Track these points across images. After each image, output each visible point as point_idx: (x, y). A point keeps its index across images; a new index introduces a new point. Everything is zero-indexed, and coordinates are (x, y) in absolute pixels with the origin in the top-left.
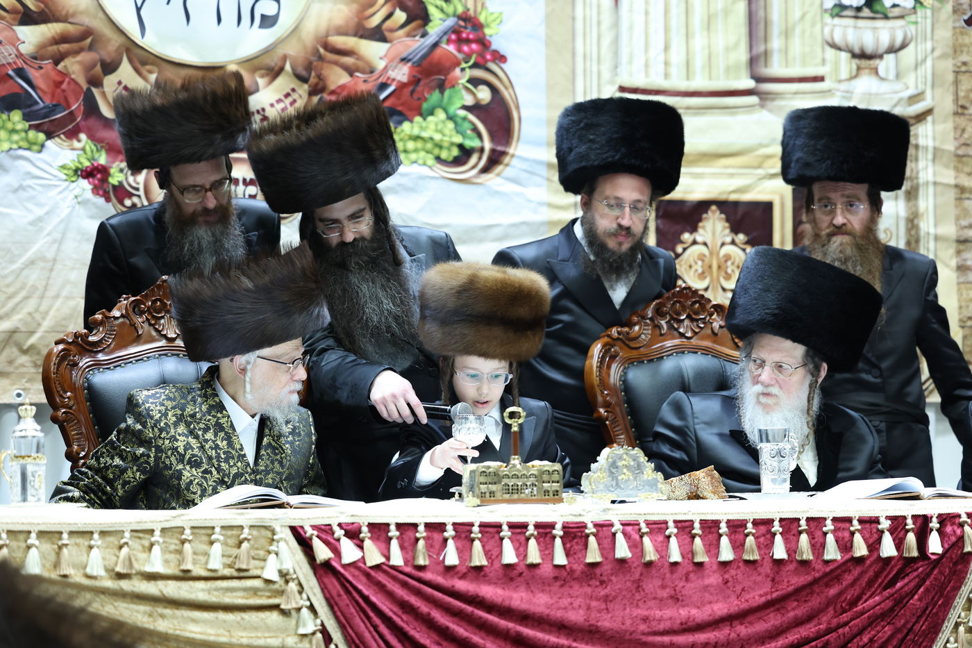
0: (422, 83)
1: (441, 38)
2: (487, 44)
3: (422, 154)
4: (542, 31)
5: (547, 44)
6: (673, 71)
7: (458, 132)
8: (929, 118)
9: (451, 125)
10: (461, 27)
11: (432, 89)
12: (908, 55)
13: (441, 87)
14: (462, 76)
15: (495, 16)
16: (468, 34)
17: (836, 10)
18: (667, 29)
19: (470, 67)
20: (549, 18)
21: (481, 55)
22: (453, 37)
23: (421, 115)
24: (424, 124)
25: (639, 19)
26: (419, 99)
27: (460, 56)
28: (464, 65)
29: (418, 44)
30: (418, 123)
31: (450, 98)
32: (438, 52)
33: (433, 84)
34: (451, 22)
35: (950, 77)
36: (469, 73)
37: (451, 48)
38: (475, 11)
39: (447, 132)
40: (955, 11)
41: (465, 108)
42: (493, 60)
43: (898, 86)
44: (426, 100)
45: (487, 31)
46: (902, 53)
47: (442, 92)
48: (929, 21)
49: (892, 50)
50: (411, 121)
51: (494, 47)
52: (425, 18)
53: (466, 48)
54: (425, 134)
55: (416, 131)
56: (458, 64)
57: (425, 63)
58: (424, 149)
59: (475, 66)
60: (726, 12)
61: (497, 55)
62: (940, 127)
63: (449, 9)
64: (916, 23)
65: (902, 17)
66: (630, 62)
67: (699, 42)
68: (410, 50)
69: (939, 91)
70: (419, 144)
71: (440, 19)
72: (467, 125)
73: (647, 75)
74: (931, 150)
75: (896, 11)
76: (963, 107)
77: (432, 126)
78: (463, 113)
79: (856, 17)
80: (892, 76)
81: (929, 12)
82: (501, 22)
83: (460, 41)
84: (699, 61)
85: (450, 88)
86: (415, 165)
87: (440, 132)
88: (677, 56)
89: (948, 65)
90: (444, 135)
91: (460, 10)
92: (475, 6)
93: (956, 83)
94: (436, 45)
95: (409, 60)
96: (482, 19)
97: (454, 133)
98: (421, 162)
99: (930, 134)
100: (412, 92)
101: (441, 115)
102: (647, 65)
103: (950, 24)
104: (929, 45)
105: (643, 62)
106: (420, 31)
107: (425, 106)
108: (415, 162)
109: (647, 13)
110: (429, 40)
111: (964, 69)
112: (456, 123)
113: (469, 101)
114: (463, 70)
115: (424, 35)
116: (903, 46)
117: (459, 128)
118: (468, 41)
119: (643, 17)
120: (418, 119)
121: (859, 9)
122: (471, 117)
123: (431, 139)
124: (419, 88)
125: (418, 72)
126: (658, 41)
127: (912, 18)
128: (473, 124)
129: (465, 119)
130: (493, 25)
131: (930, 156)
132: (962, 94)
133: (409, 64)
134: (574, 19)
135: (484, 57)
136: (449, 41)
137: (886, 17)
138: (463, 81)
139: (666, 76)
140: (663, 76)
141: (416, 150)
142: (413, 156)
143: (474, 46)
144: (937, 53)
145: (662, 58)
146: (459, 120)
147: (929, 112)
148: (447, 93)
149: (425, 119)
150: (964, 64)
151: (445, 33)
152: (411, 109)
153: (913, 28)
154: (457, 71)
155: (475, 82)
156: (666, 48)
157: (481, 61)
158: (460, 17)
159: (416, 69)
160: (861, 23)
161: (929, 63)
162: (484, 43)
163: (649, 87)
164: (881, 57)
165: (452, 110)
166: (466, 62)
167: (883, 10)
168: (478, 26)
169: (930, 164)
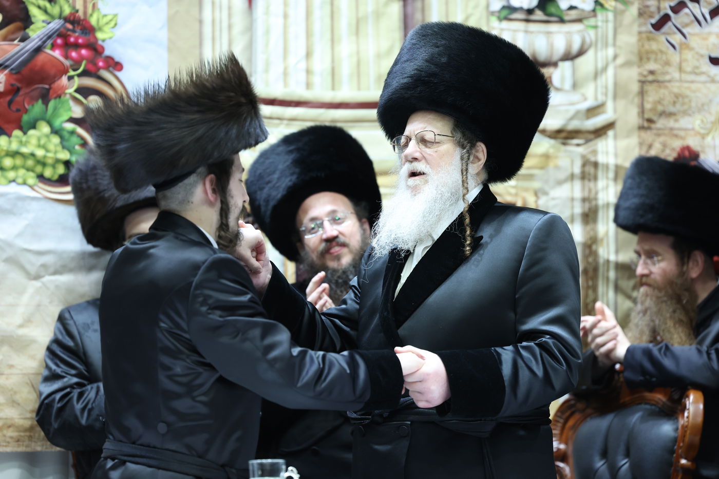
0: (21, 93)
1: (44, 42)
2: (99, 49)
3: (22, 172)
4: (164, 35)
5: (170, 50)
6: (316, 80)
7: (64, 147)
8: (611, 133)
9: (56, 140)
10: (69, 30)
11: (33, 100)
12: (586, 63)
13: (45, 97)
14: (70, 85)
15: (109, 18)
16: (77, 38)
17: (505, 13)
18: (309, 34)
19: (79, 75)
20: (171, 20)
21: (92, 61)
22: (59, 41)
23: (21, 128)
24: (24, 139)
25: (277, 23)
26: (18, 110)
27: (67, 63)
28: (72, 73)
29: (17, 49)
30: (17, 137)
31: (55, 109)
32: (41, 58)
33: (35, 93)
34: (56, 24)
35: (635, 87)
36: (77, 82)
37: (57, 54)
38: (85, 13)
39: (51, 147)
40: (641, 14)
41: (72, 120)
42: (107, 68)
43: (575, 97)
44: (26, 111)
45: (100, 35)
46: (579, 61)
47: (46, 103)
48: (611, 26)
49: (568, 57)
50: (9, 136)
51: (107, 52)
52: (27, 21)
53: (74, 54)
54: (24, 150)
55: (14, 146)
56: (66, 72)
57: (25, 71)
58: (23, 167)
59: (85, 74)
60: (378, 15)
61: (111, 61)
62: (623, 143)
63: (55, 11)
64: (596, 27)
65: (579, 20)
66: (266, 71)
67: (346, 48)
68: (8, 56)
69: (621, 103)
70: (18, 161)
71: (43, 21)
72: (75, 140)
73: (286, 84)
74: (612, 168)
75: (573, 14)
76: (650, 121)
77: (34, 141)
78: (70, 126)
79: (527, 21)
80: (568, 85)
81: (611, 16)
82: (116, 24)
83: (67, 46)
84: (346, 69)
85: (55, 98)
86: (13, 184)
87: (44, 147)
88: (321, 63)
89: (632, 75)
90: (47, 151)
91: (67, 11)
92: (85, 7)
93: (642, 93)
94: (38, 50)
95: (6, 67)
96: (93, 21)
97: (59, 148)
98: (20, 180)
99: (611, 149)
100: (10, 103)
101: (45, 129)
102: (285, 74)
103: (636, 28)
104: (611, 52)
105: (281, 70)
106: (20, 35)
107: (25, 118)
108: (14, 181)
109: (286, 16)
110: (31, 45)
111: (650, 78)
112: (62, 137)
113: (78, 112)
114: (70, 78)
115: (24, 39)
116: (581, 53)
117: (66, 144)
118: (77, 46)
119: (281, 20)
120: (17, 133)
121: (530, 11)
122: (80, 131)
123: (33, 155)
124: (19, 99)
125: (18, 80)
126: (298, 47)
127: (592, 21)
128: (82, 138)
129: (73, 133)
130: (106, 29)
131: (611, 175)
132: (648, 106)
133: (6, 72)
134: (201, 22)
135: (96, 65)
136: (54, 47)
137: (562, 21)
138: (71, 91)
139: (308, 85)
140: (304, 86)
141: (14, 168)
142: (11, 175)
143: (84, 52)
144: (620, 61)
145: (303, 65)
146: (66, 135)
147: (610, 126)
148: (52, 104)
149: (25, 133)
150: (652, 72)
151: (49, 37)
152: (9, 122)
153: (592, 32)
154: (64, 79)
155: (85, 91)
156: (308, 55)
157: (92, 68)
158: (67, 20)
159: (15, 76)
160: (533, 27)
161: (610, 72)
162: (96, 49)
163: (288, 98)
164: (555, 65)
165: (57, 123)
166: (75, 70)
167: (558, 13)
168: (89, 30)
169: (611, 183)
